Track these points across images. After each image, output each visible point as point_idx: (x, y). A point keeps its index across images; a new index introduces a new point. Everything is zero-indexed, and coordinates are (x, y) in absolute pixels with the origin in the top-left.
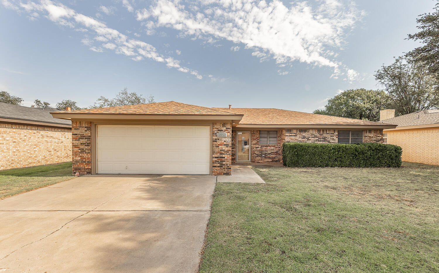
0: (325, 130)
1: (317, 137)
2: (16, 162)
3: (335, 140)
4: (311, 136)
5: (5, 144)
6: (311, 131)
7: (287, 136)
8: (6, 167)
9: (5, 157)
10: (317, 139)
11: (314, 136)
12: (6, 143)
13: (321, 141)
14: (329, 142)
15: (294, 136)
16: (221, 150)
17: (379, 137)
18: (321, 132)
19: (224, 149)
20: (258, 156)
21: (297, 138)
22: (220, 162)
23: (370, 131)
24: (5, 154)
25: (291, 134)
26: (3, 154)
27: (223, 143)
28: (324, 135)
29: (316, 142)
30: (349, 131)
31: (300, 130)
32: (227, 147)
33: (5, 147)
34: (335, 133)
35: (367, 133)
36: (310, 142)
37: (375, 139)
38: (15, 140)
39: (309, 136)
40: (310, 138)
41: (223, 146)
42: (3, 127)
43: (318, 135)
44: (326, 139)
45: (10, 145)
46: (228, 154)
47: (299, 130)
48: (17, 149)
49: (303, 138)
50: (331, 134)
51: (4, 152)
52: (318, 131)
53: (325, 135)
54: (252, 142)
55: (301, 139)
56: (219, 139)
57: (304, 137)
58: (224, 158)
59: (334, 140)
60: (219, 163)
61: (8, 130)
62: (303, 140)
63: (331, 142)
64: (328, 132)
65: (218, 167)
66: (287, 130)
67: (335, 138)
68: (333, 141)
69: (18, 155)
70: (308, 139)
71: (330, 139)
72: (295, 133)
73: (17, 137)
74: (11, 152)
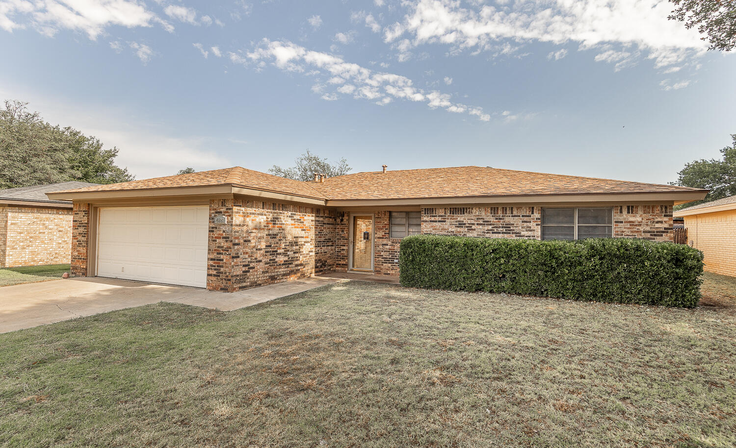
0: (508, 209)
1: (490, 225)
2: (61, 255)
3: (534, 230)
4: (476, 223)
5: (46, 233)
6: (476, 212)
7: (426, 221)
8: (47, 262)
9: (46, 250)
10: (490, 227)
11: (483, 222)
12: (49, 233)
13: (499, 233)
14: (518, 234)
15: (439, 221)
16: (218, 247)
17: (661, 222)
18: (500, 212)
19: (222, 244)
20: (386, 260)
21: (446, 227)
22: (216, 268)
23: (632, 207)
24: (46, 246)
25: (433, 219)
26: (43, 246)
27: (222, 234)
28: (507, 219)
29: (487, 235)
30: (573, 209)
31: (452, 210)
32: (227, 241)
33: (46, 237)
34: (533, 213)
35: (621, 212)
36: (475, 234)
37: (648, 229)
38: (61, 229)
39: (473, 222)
40: (473, 227)
41: (221, 240)
42: (45, 213)
43: (492, 220)
44: (512, 228)
45: (54, 235)
46: (227, 255)
47: (450, 208)
48: (63, 239)
49: (458, 227)
50: (523, 216)
51: (45, 244)
52: (491, 209)
53: (509, 219)
54: (376, 234)
55: (454, 229)
56: (216, 228)
57: (461, 225)
58: (222, 260)
59: (531, 231)
60: (215, 270)
61: (52, 216)
62: (459, 229)
63: (523, 236)
64: (515, 213)
65: (215, 275)
66: (425, 209)
67: (533, 225)
68: (530, 233)
69: (64, 247)
70: (470, 229)
71: (520, 228)
72: (442, 216)
73: (64, 225)
74: (55, 243)
